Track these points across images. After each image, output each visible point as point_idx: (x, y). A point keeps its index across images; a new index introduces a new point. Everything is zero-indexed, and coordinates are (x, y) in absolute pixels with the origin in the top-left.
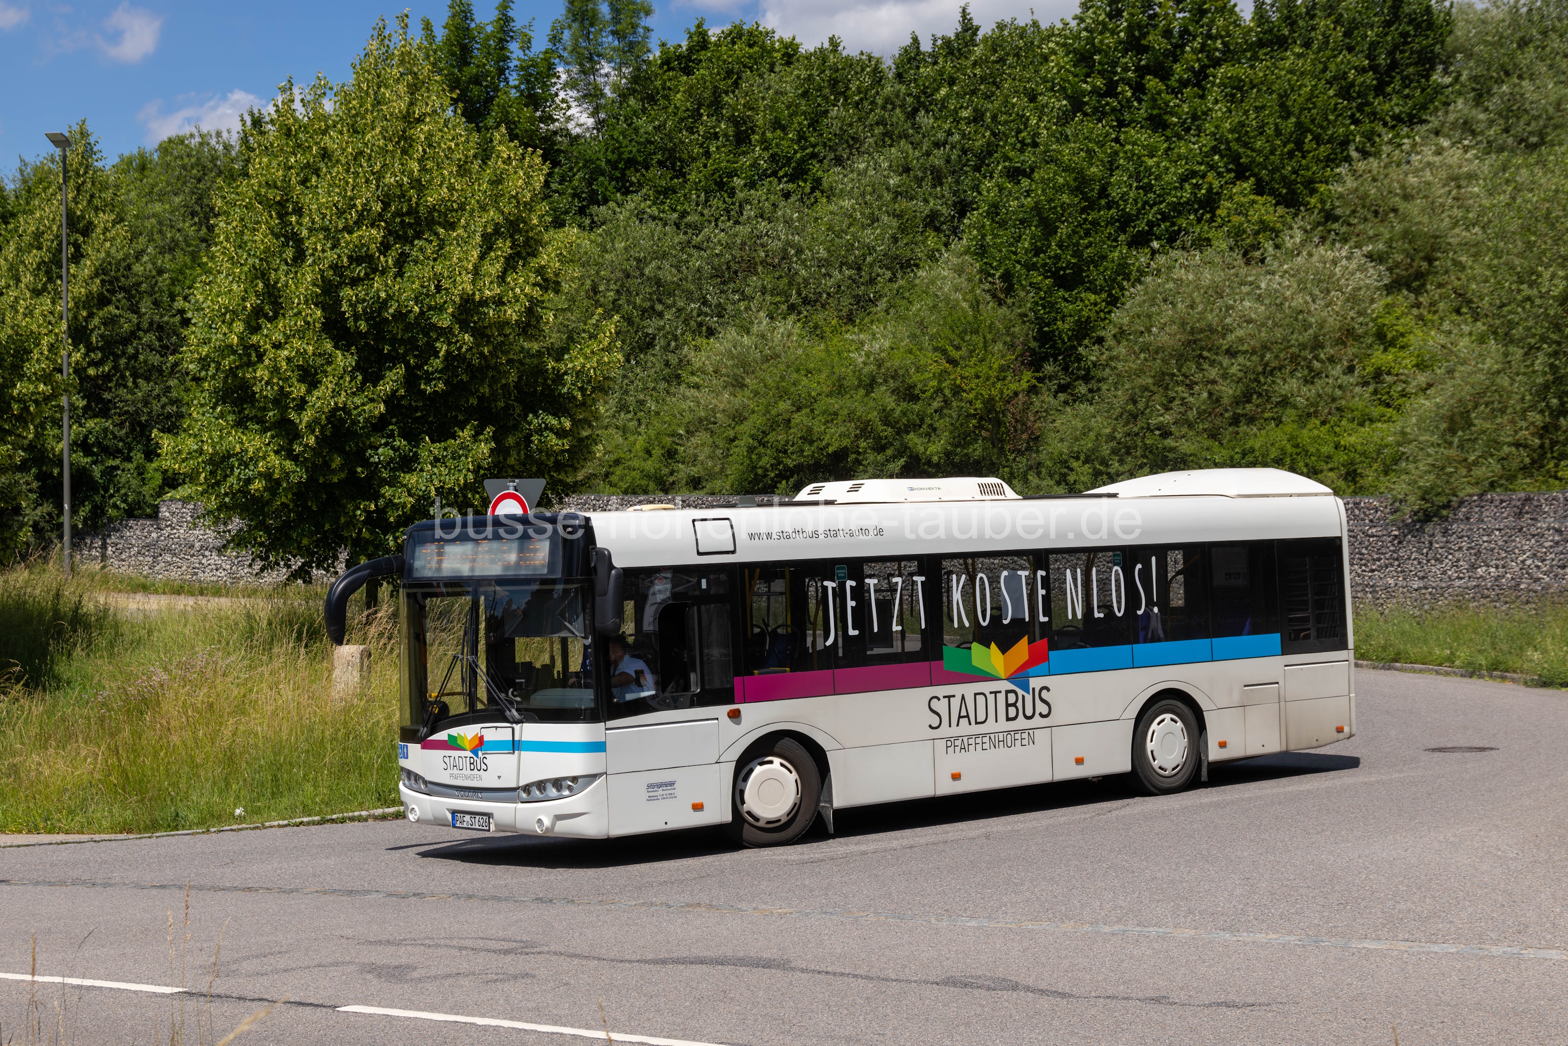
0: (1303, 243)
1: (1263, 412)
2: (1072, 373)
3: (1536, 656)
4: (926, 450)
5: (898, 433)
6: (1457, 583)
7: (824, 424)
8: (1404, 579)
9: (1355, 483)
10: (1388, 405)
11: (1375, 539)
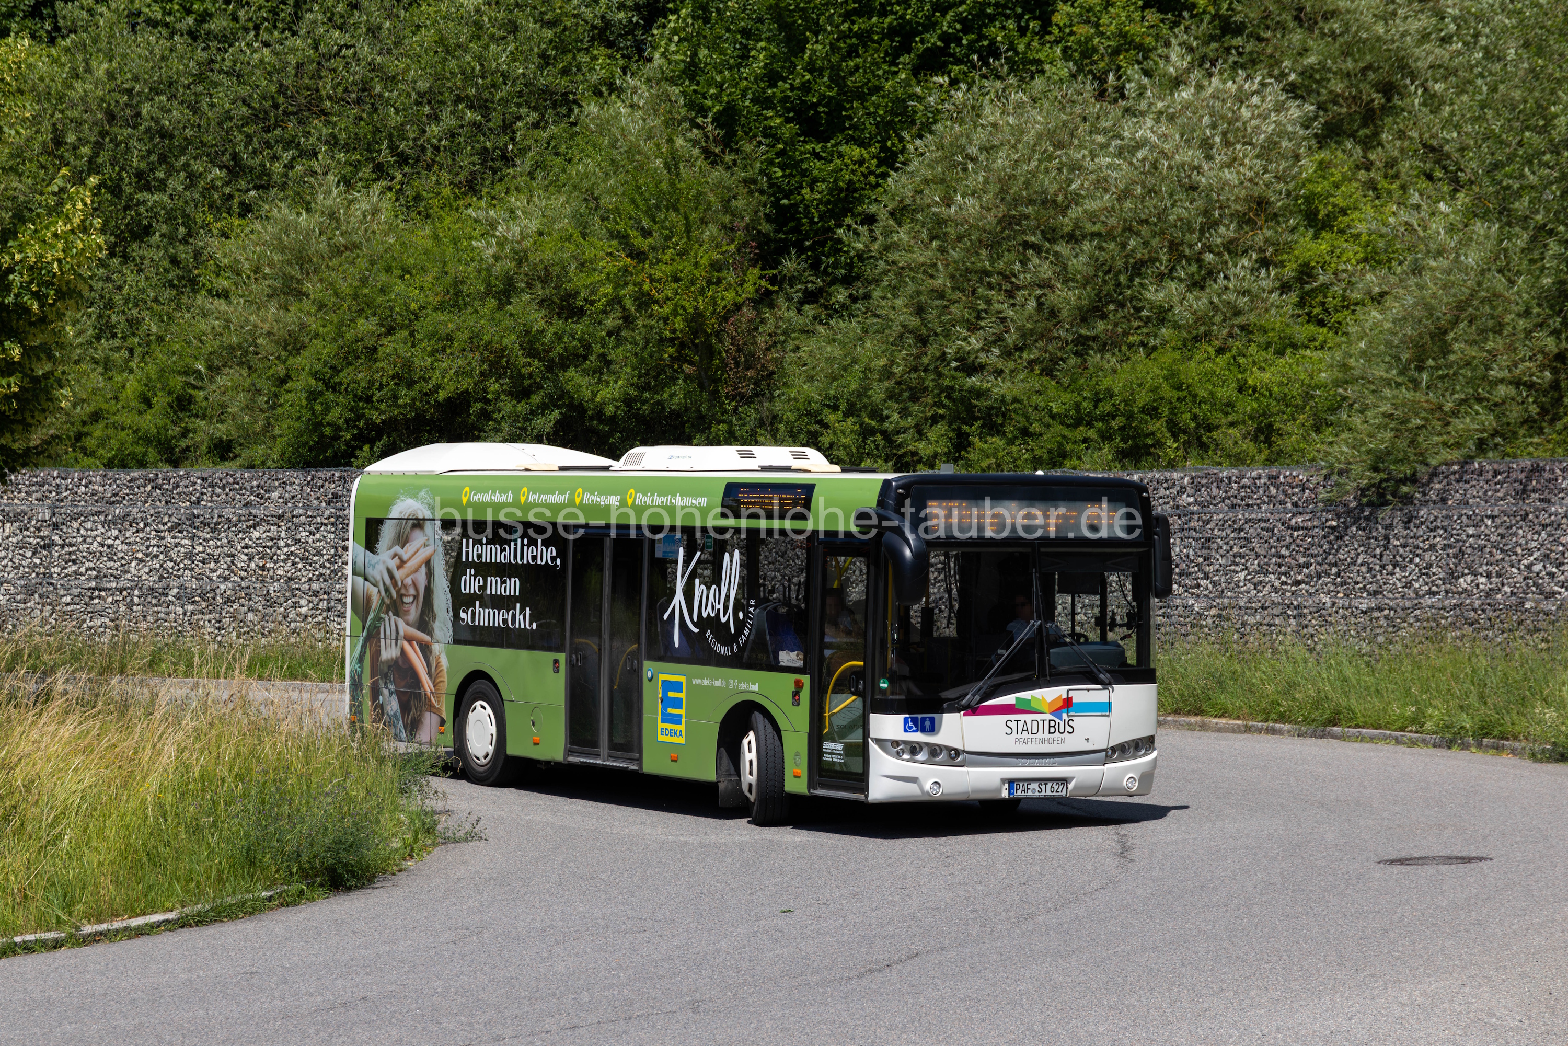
0: (1188, 68)
1: (1126, 334)
2: (825, 272)
3: (1550, 714)
4: (595, 394)
5: (549, 369)
6: (1428, 601)
7: (431, 354)
8: (1346, 595)
9: (1270, 446)
10: (1321, 323)
11: (1301, 532)
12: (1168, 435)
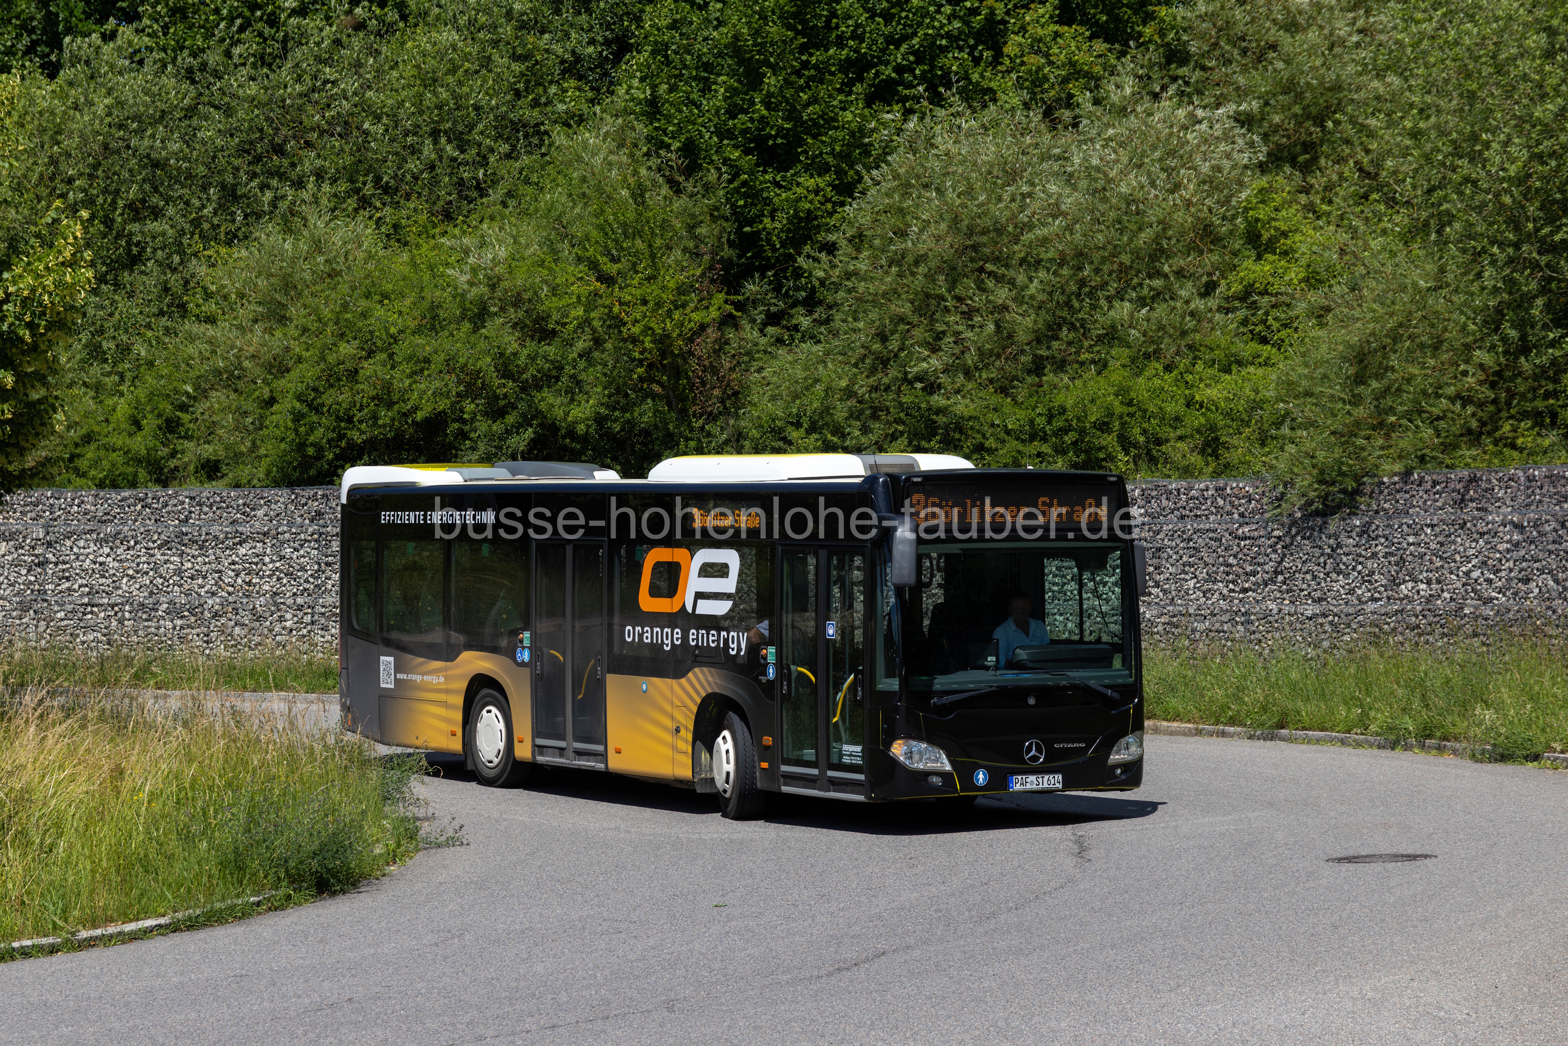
0: (1137, 97)
1: (1078, 353)
2: (788, 295)
3: (1489, 716)
4: (567, 414)
5: (524, 389)
6: (1371, 607)
7: (410, 376)
8: (1292, 602)
9: (1217, 458)
10: (1264, 341)
11: (1247, 542)
12: (1119, 449)
